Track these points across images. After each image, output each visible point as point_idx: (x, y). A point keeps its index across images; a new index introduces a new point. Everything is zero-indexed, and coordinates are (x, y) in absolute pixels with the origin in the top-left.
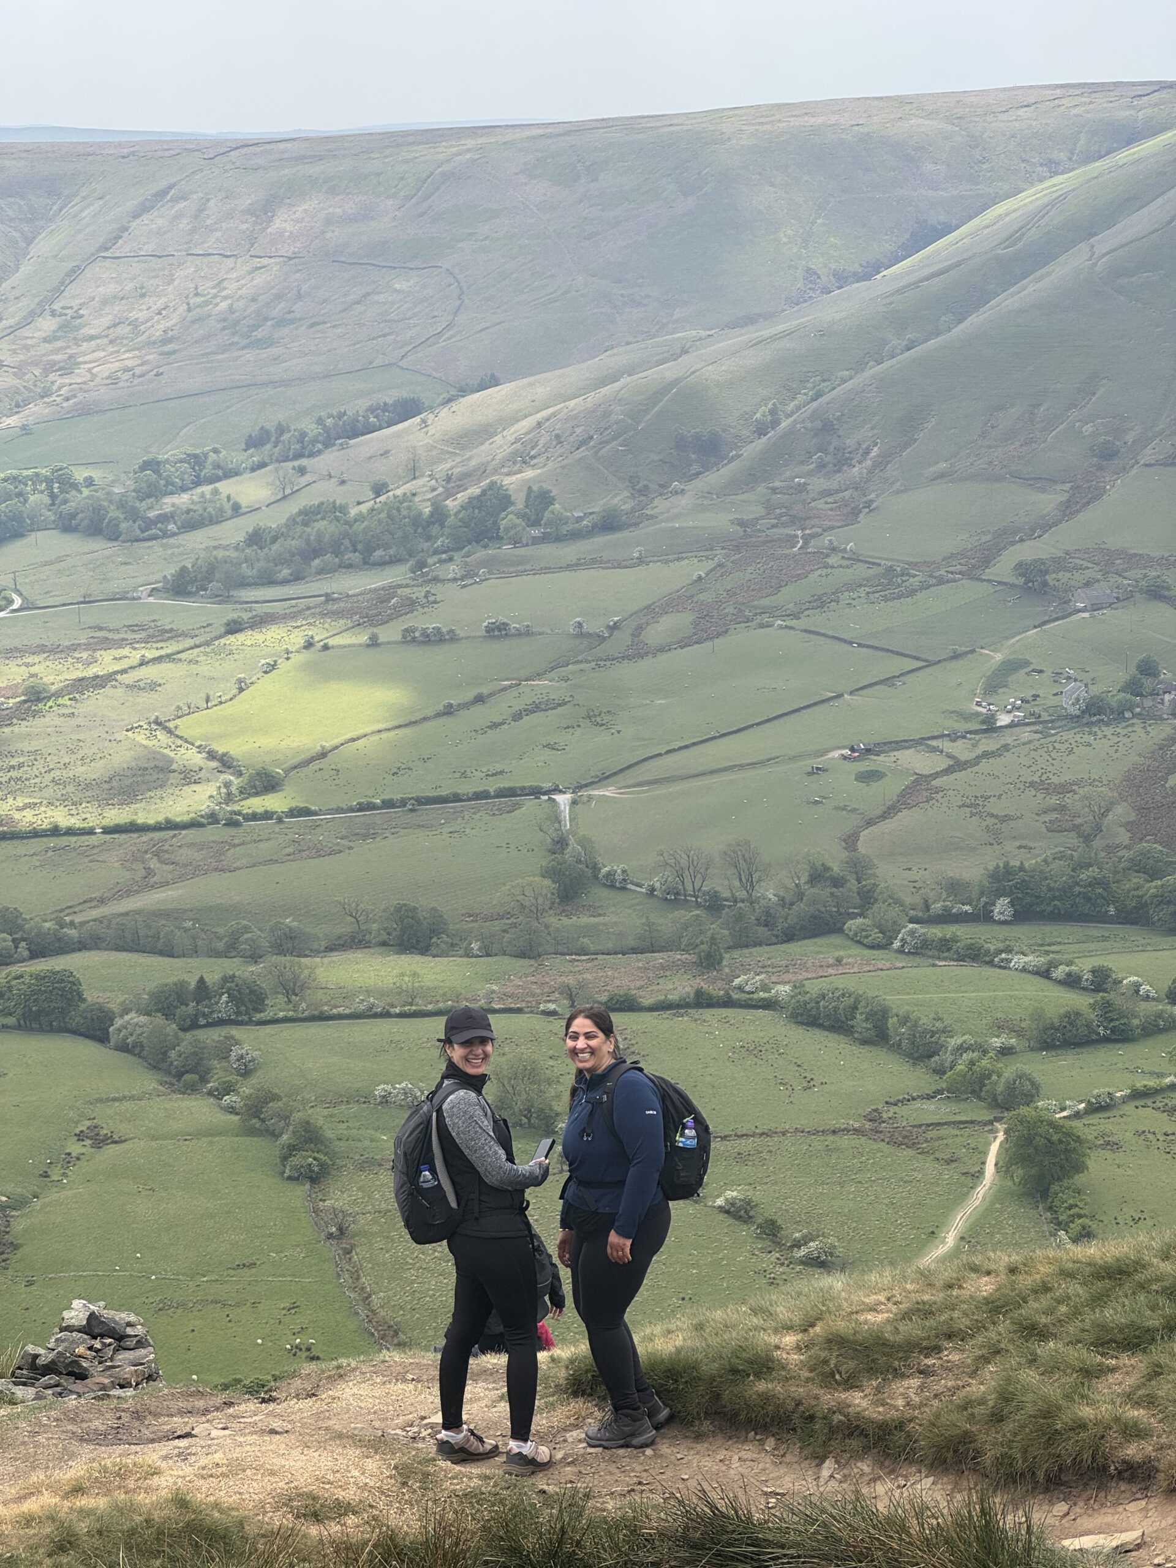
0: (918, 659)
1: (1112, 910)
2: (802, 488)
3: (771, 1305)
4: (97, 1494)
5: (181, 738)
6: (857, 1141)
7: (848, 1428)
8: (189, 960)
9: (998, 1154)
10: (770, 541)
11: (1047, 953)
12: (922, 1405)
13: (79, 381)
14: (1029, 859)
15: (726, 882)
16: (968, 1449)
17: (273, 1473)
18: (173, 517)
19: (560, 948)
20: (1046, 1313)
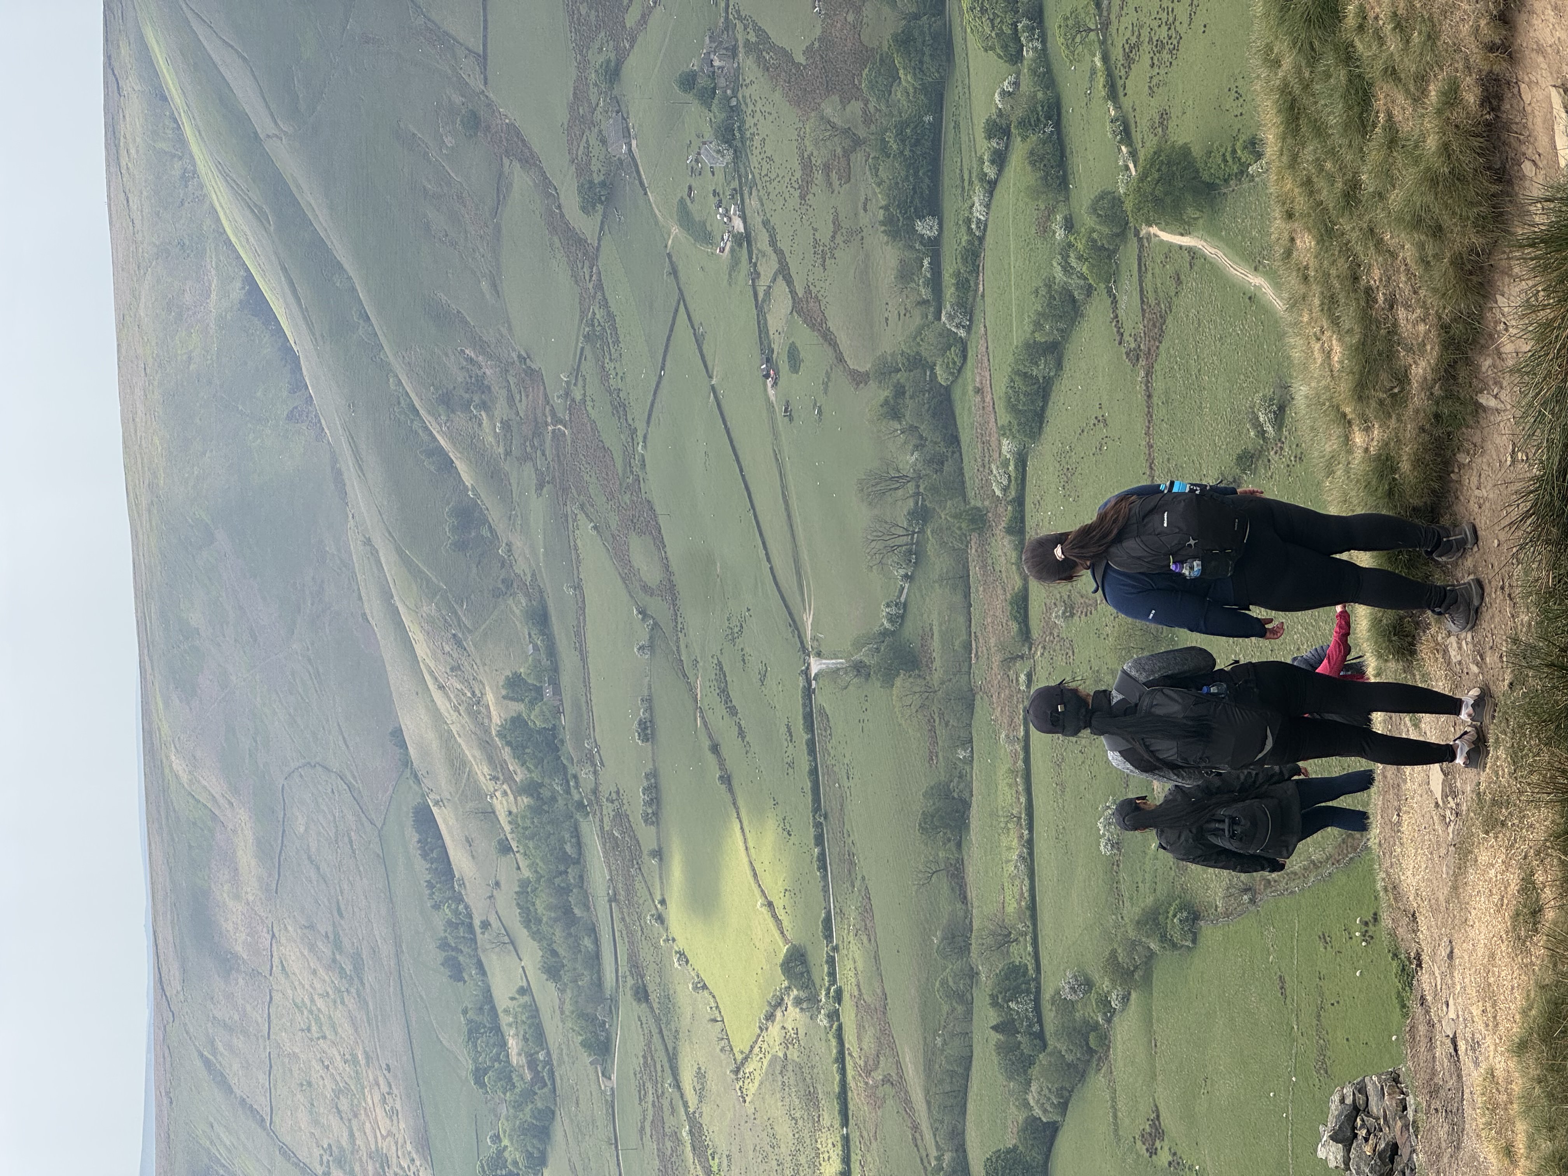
0: (677, 310)
1: (928, 118)
2: (506, 425)
3: (1324, 457)
4: (1513, 1132)
5: (752, 1047)
6: (1159, 373)
7: (1448, 379)
8: (975, 1040)
9: (1172, 232)
10: (558, 456)
11: (971, 183)
12: (1424, 306)
13: (394, 1148)
14: (877, 201)
15: (900, 503)
16: (1469, 260)
17: (1492, 956)
18: (531, 1055)
19: (965, 669)
20: (1332, 182)
